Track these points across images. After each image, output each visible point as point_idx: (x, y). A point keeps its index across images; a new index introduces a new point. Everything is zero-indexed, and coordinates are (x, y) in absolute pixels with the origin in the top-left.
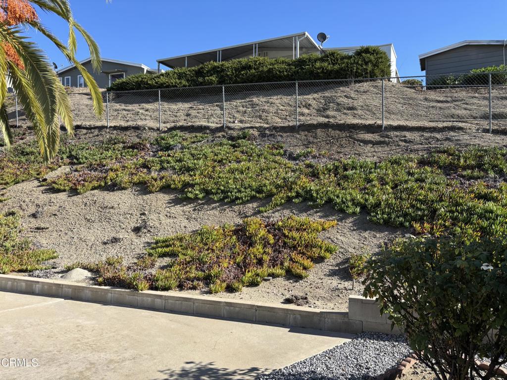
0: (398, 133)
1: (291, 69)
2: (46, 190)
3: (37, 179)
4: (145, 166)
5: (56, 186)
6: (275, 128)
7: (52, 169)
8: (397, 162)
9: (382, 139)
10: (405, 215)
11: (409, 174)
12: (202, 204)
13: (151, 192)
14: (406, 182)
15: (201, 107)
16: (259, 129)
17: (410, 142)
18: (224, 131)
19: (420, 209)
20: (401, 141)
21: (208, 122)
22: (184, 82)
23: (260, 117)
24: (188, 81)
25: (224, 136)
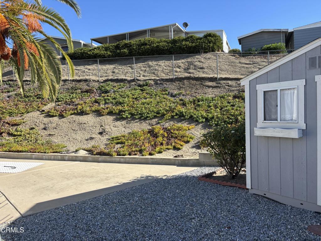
0: (225, 82)
1: (169, 45)
2: (45, 116)
3: (38, 110)
4: (96, 102)
5: (51, 114)
6: (162, 80)
7: (45, 105)
8: (223, 97)
9: (217, 85)
10: (225, 122)
11: (229, 103)
12: (130, 120)
13: (103, 115)
14: (226, 106)
15: (120, 67)
16: (154, 80)
17: (231, 86)
18: (135, 82)
19: (231, 119)
20: (226, 85)
21: (126, 76)
22: (109, 53)
23: (154, 73)
24: (111, 52)
25: (135, 85)
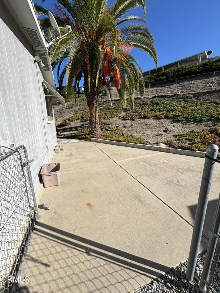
2: (123, 119)
3: (117, 116)
6: (200, 93)
13: (161, 119)
15: (161, 88)
16: (192, 94)
18: (176, 96)
21: (167, 93)
23: (190, 89)
24: (153, 79)
25: (177, 98)
